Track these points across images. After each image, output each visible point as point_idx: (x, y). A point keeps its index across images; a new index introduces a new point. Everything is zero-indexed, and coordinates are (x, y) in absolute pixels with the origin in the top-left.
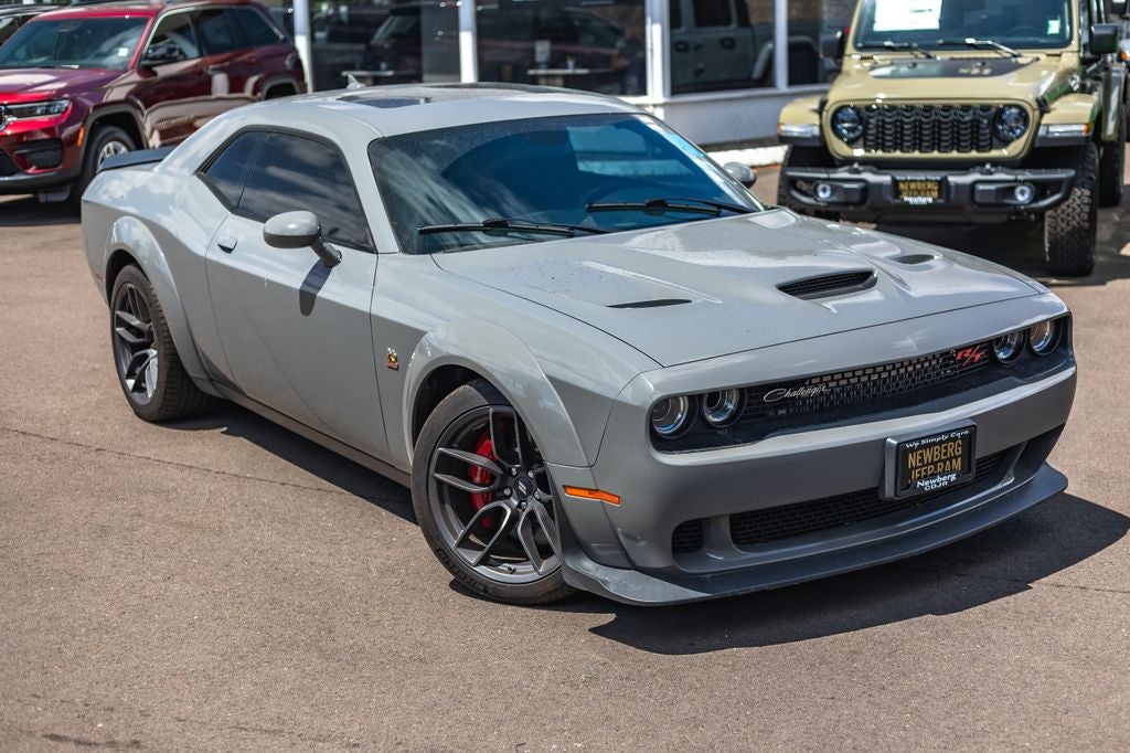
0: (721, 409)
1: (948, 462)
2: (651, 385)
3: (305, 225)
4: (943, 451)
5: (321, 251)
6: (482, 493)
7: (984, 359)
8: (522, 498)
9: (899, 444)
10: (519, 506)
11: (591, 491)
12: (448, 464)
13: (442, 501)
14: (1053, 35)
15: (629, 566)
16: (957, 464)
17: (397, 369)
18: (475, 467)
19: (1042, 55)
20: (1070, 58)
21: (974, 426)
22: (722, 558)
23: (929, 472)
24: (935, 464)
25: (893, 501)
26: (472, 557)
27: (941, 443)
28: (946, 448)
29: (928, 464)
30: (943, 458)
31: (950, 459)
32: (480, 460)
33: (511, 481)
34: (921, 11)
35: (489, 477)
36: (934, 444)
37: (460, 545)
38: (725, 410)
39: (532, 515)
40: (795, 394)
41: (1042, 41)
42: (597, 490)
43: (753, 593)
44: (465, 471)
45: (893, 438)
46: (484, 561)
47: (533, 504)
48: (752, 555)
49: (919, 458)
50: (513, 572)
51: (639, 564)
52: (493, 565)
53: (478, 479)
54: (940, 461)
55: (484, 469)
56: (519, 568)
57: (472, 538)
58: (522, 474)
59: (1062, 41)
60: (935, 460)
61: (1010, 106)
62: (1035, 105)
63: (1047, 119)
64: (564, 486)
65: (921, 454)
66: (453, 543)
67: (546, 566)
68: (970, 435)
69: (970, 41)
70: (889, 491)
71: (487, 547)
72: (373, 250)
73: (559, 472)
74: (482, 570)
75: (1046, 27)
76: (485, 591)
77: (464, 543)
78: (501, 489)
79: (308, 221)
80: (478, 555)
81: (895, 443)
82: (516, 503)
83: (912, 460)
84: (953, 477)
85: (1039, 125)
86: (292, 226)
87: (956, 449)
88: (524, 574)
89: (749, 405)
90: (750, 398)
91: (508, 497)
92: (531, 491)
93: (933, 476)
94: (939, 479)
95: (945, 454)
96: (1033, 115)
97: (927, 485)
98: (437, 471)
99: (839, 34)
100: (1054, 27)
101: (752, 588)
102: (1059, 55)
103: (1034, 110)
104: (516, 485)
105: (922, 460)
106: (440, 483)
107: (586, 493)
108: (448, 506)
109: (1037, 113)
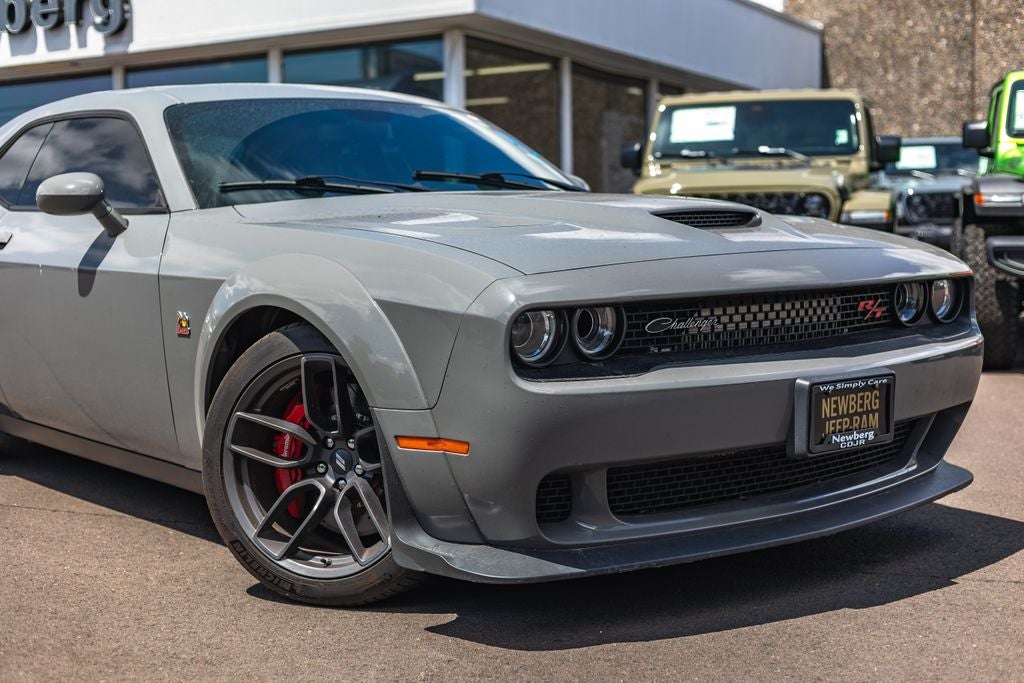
0: (594, 338)
1: (864, 416)
2: (511, 296)
3: (86, 186)
4: (860, 402)
5: (104, 218)
6: (290, 469)
7: (885, 318)
8: (340, 475)
9: (812, 385)
10: (336, 485)
11: (433, 441)
12: (250, 434)
13: (239, 480)
14: (842, 145)
15: (478, 540)
16: (874, 420)
17: (188, 336)
18: (280, 434)
19: (833, 162)
20: (859, 164)
21: (893, 375)
22: (598, 529)
23: (845, 427)
24: (851, 416)
25: (804, 458)
26: (274, 550)
27: (857, 390)
28: (862, 398)
29: (843, 416)
30: (859, 410)
31: (867, 413)
32: (288, 427)
33: (325, 456)
34: (716, 124)
35: (299, 448)
36: (849, 391)
37: (260, 534)
38: (601, 338)
39: (352, 494)
40: (682, 325)
41: (832, 149)
42: (439, 439)
43: (636, 571)
44: (269, 440)
45: (804, 378)
46: (290, 554)
47: (353, 480)
48: (632, 526)
49: (834, 406)
50: (328, 565)
51: (490, 537)
52: (304, 558)
53: (285, 454)
54: (856, 413)
55: (294, 439)
56: (335, 561)
57: (276, 526)
58: (340, 444)
59: (850, 149)
60: (851, 412)
61: (813, 194)
62: (837, 193)
63: (848, 206)
64: (396, 437)
65: (836, 402)
66: (251, 532)
67: (369, 555)
68: (888, 385)
69: (763, 149)
70: (799, 445)
71: (293, 538)
72: (166, 211)
73: (390, 420)
74: (288, 563)
75: (834, 137)
76: (292, 590)
77: (266, 532)
78: (315, 465)
79: (91, 182)
80: (284, 546)
81: (807, 383)
82: (332, 481)
83: (827, 408)
84: (871, 436)
85: (840, 212)
86: (71, 187)
87: (873, 401)
88: (343, 566)
89: (629, 335)
90: (629, 326)
91: (324, 474)
92: (350, 466)
93: (849, 431)
94: (856, 435)
95: (862, 406)
96: (835, 203)
97: (843, 441)
98: (234, 442)
99: (637, 147)
100: (842, 137)
101: (637, 565)
102: (848, 162)
103: (835, 198)
104: (333, 459)
105: (836, 410)
106: (237, 456)
107: (424, 444)
108: (247, 489)
109: (838, 202)
